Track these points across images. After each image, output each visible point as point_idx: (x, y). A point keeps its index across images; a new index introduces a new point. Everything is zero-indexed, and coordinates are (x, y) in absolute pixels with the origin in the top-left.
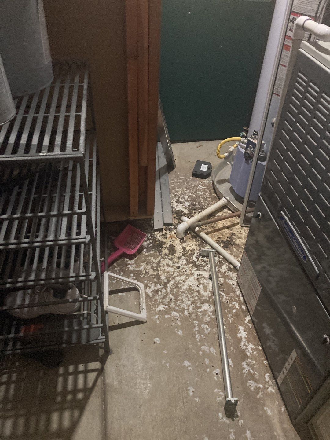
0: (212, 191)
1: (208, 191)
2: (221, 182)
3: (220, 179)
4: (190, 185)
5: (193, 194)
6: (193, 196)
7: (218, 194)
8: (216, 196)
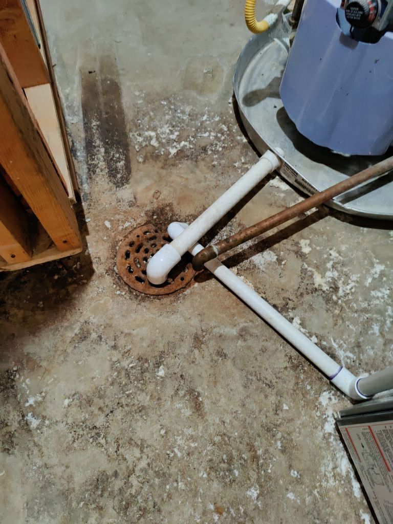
0: (236, 128)
1: (225, 129)
2: (253, 98)
3: (249, 90)
4: (179, 117)
5: (190, 142)
6: (190, 148)
7: (249, 134)
8: (245, 140)
